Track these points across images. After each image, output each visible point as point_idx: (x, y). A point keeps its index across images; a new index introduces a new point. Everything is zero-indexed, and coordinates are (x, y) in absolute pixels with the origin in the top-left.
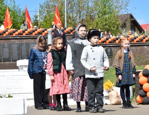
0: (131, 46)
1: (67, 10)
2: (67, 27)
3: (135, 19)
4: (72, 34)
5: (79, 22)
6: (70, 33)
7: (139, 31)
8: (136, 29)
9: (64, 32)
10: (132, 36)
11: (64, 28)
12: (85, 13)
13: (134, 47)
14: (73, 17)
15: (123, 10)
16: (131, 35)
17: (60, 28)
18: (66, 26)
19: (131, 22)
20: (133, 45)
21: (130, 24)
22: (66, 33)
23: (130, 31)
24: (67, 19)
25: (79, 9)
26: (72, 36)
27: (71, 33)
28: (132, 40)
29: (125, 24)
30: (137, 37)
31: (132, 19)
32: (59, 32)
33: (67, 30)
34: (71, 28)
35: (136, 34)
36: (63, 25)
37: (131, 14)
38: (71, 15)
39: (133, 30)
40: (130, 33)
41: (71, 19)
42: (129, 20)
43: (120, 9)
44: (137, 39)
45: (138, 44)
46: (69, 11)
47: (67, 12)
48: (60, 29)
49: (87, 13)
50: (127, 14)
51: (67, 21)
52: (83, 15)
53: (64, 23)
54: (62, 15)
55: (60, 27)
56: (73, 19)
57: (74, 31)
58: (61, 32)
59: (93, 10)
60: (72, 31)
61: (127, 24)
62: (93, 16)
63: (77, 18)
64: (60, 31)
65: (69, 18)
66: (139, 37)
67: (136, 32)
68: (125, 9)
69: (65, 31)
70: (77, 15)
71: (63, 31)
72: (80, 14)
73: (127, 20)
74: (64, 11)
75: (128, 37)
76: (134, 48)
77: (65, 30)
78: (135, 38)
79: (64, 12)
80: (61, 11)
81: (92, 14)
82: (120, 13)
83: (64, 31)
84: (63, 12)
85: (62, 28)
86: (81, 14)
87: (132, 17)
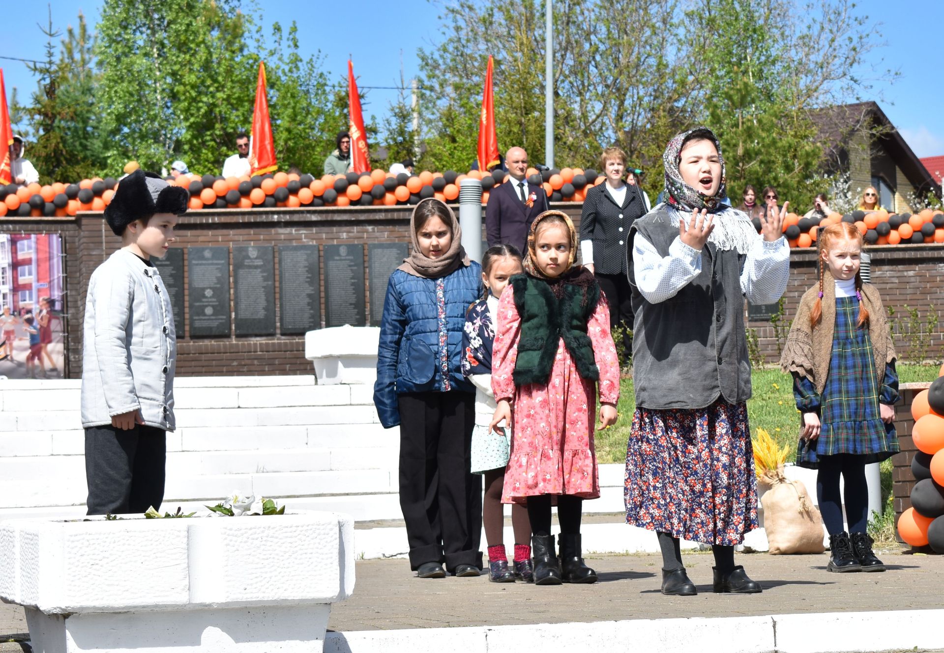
0: (875, 263)
1: (556, 81)
2: (558, 166)
3: (893, 128)
4: (578, 199)
5: (617, 141)
6: (570, 197)
7: (916, 188)
8: (900, 177)
9: (541, 193)
10: (878, 215)
11: (540, 170)
12: (646, 99)
13: (886, 268)
14: (585, 116)
15: (836, 85)
16: (872, 206)
17: (519, 173)
18: (549, 163)
19: (873, 146)
20: (883, 255)
21: (869, 152)
22: (550, 199)
23: (871, 190)
24: (556, 127)
25: (615, 80)
26: (581, 211)
27: (577, 196)
28: (880, 233)
29: (844, 154)
30: (905, 219)
31: (878, 130)
32: (518, 190)
33: (556, 179)
34: (578, 172)
35: (899, 204)
36: (535, 157)
37: (874, 103)
38: (576, 106)
39: (882, 185)
40: (870, 200)
41: (574, 128)
42: (865, 132)
43: (819, 78)
44: (905, 230)
45: (907, 255)
46: (566, 85)
47: (556, 94)
48: (521, 178)
49: (656, 98)
50: (855, 102)
51: (557, 139)
52: (634, 107)
53: (543, 146)
54: (534, 109)
55: (520, 165)
56: (588, 128)
57: (590, 186)
58: (526, 189)
59: (683, 83)
60: (578, 187)
61: (852, 156)
62: (683, 110)
63: (603, 124)
64: (521, 185)
65: (564, 120)
66: (915, 219)
67: (897, 195)
68: (846, 81)
69: (547, 187)
70: (605, 108)
71: (534, 186)
72: (622, 103)
73: (852, 132)
74: (543, 87)
75: (860, 217)
76: (886, 271)
77: (547, 180)
78: (895, 226)
79: (543, 94)
80: (525, 89)
81: (680, 104)
82: (819, 101)
83: (538, 184)
84: (537, 91)
85: (532, 172)
86: (628, 103)
87: (877, 116)
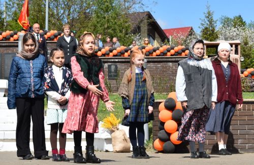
0: (148, 62)
1: (49, 3)
2: (49, 30)
3: (155, 20)
4: (55, 40)
5: (68, 22)
6: (53, 39)
7: (161, 39)
8: (157, 35)
9: (44, 38)
11: (44, 31)
12: (77, 9)
13: (152, 64)
14: (58, 14)
15: (137, 6)
16: (148, 44)
17: (37, 32)
18: (47, 29)
19: (148, 25)
20: (151, 60)
21: (147, 27)
22: (47, 40)
23: (147, 39)
24: (49, 18)
25: (67, 3)
27: (55, 39)
28: (149, 53)
29: (139, 28)
30: (158, 49)
31: (150, 20)
32: (36, 37)
33: (49, 34)
34: (56, 32)
35: (156, 44)
36: (42, 27)
37: (149, 12)
38: (55, 11)
39: (151, 38)
40: (147, 42)
41: (54, 18)
42: (146, 21)
43: (132, 3)
44: (158, 52)
45: (158, 60)
46: (52, 4)
47: (49, 7)
48: (38, 33)
49: (80, 9)
50: (142, 11)
51: (49, 21)
52: (73, 11)
53: (44, 23)
54: (42, 11)
55: (37, 29)
56: (59, 18)
57: (59, 36)
58: (39, 37)
59: (89, 4)
60: (56, 36)
61: (142, 28)
62: (89, 13)
63: (63, 17)
64: (38, 36)
65: (51, 15)
66: (161, 49)
67: (155, 41)
68: (140, 4)
69: (46, 36)
70: (64, 12)
71: (42, 36)
72: (70, 10)
73: (142, 21)
74: (45, 5)
75: (144, 48)
76: (152, 65)
77: (46, 34)
78: (155, 51)
79: (45, 7)
80: (39, 5)
81: (88, 11)
82: (131, 11)
83: (43, 35)
84: (43, 6)
85: (41, 31)
86: (71, 10)
87: (149, 16)
